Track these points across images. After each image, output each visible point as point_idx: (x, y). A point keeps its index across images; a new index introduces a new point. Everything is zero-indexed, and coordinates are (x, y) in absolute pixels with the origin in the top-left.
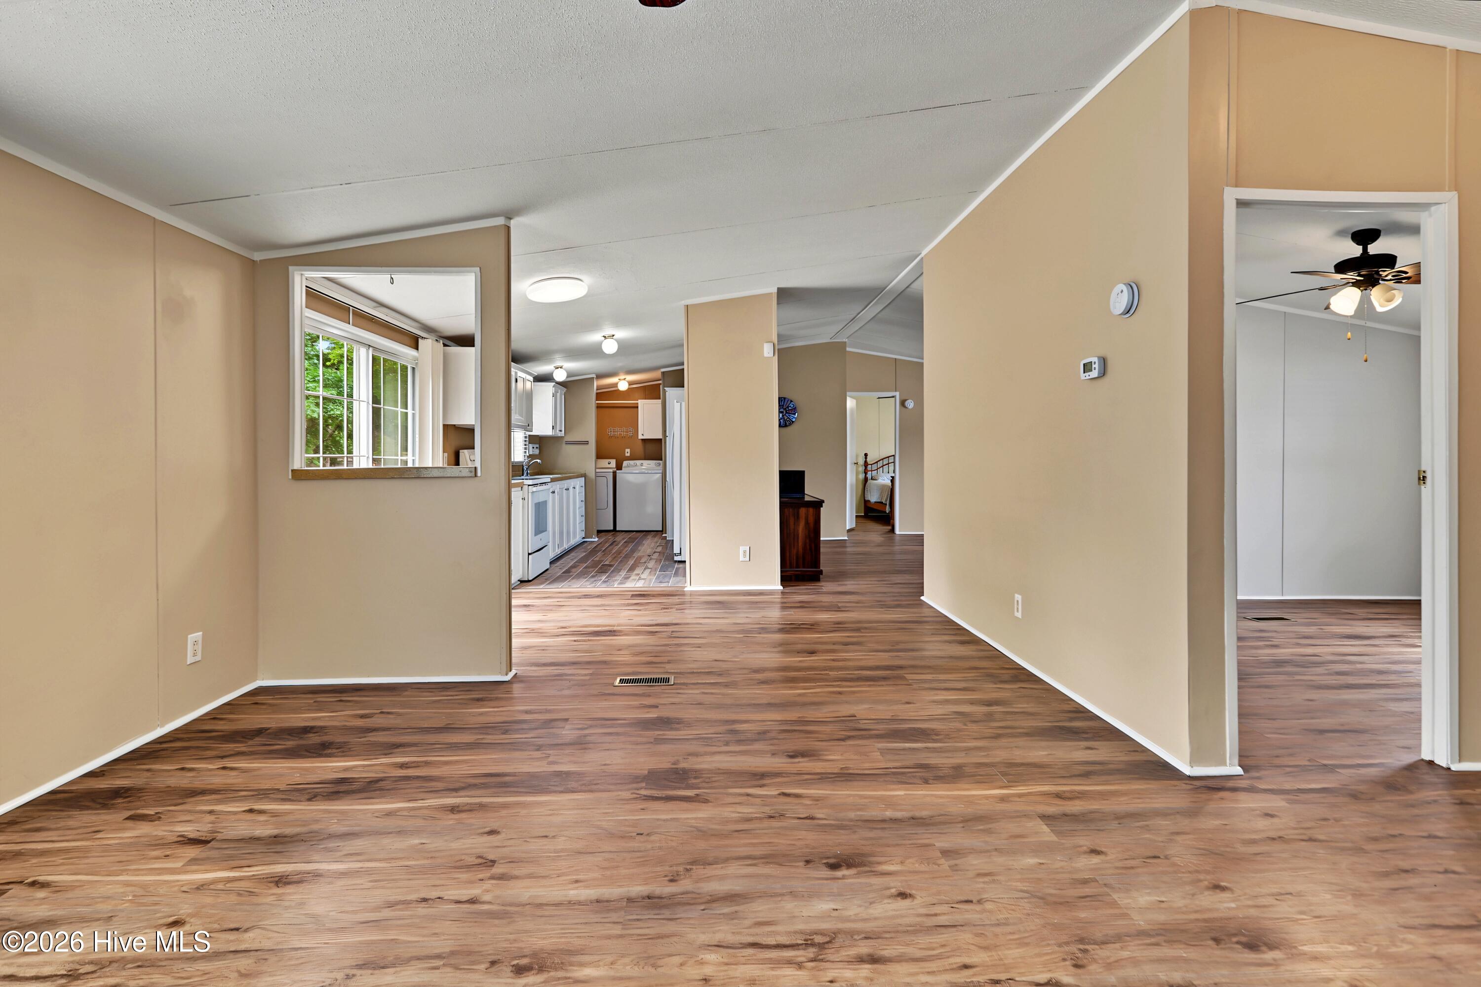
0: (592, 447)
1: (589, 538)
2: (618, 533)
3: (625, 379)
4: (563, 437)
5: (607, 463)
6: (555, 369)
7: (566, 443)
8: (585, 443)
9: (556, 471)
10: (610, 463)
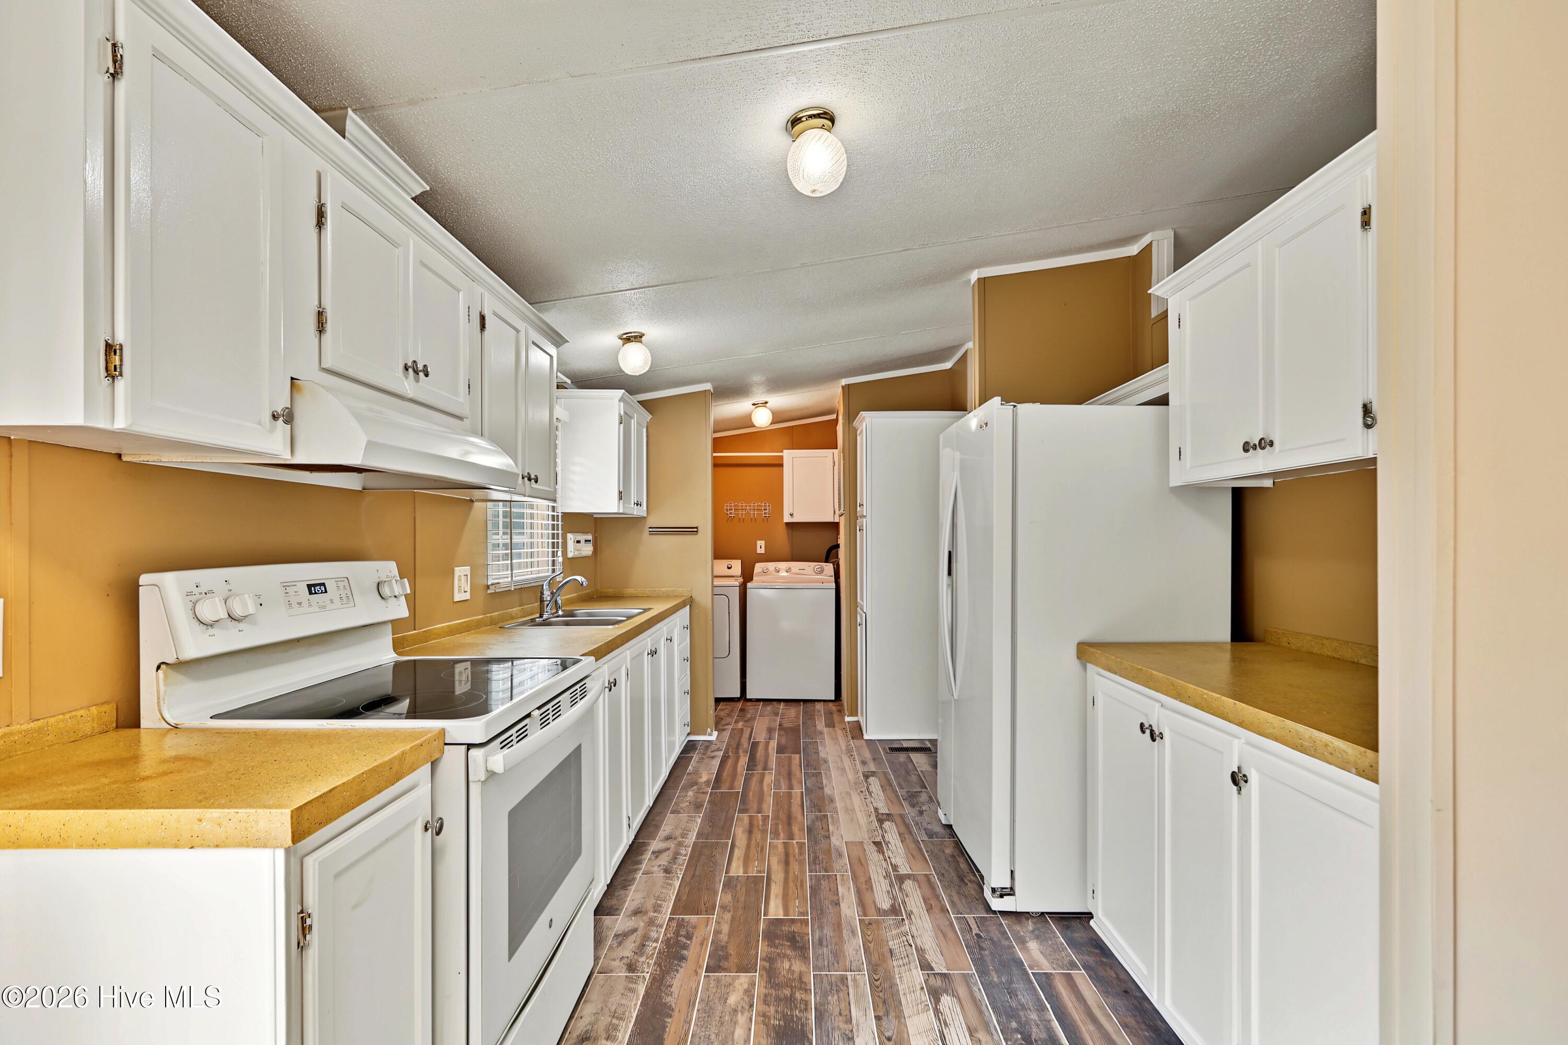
0: (705, 539)
1: (699, 734)
2: (750, 704)
3: (766, 403)
4: (646, 516)
5: (729, 568)
6: (623, 345)
7: (651, 530)
8: (691, 530)
9: (630, 591)
10: (731, 568)
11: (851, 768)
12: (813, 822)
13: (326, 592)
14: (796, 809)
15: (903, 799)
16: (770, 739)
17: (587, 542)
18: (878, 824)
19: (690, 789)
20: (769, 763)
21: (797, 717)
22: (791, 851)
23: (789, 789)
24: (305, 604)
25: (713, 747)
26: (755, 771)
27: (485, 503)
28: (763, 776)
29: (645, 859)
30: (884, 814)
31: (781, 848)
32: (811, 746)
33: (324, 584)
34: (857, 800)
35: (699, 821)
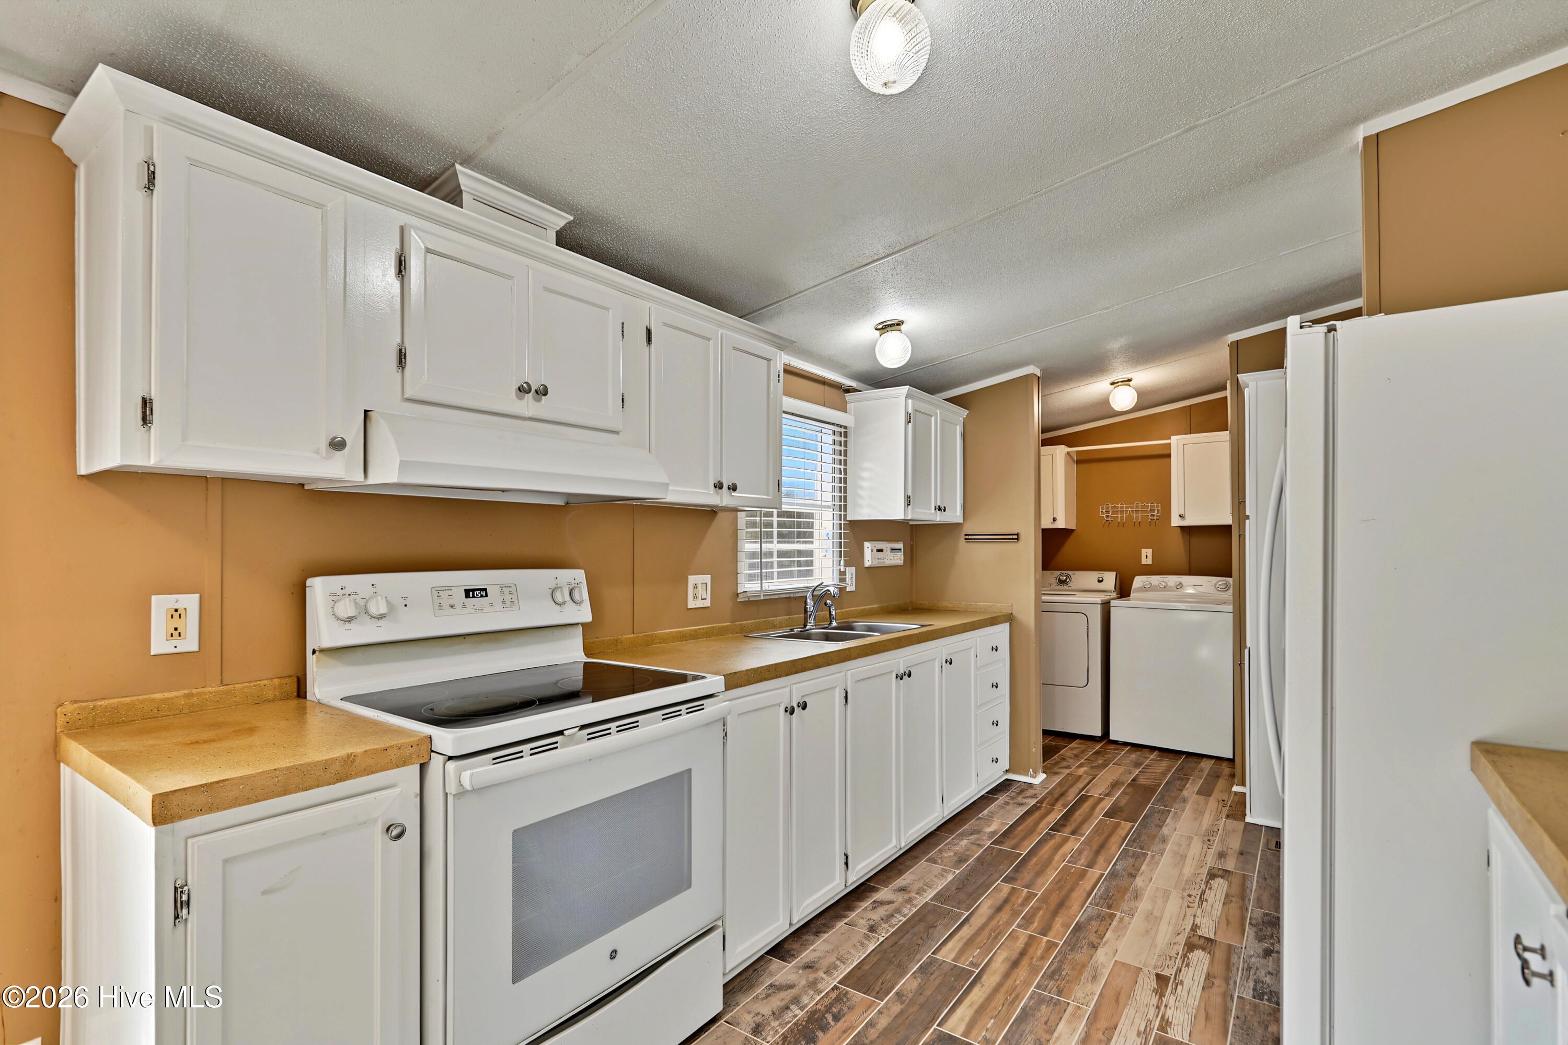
0: (1028, 548)
1: (1019, 773)
2: (1112, 746)
3: (1129, 380)
4: (962, 522)
5: (1100, 581)
6: (880, 336)
7: (967, 537)
8: (1010, 537)
9: (945, 604)
10: (1102, 581)
11: (1197, 858)
12: (1090, 919)
13: (486, 596)
14: (1078, 894)
15: (1250, 924)
16: (1107, 795)
17: (893, 551)
18: (1183, 950)
19: (967, 837)
20: (1085, 826)
21: (1164, 774)
22: (1031, 951)
23: (1087, 870)
24: (458, 606)
25: (1031, 792)
26: (1059, 832)
27: (736, 513)
28: (1066, 840)
29: (861, 907)
30: (1203, 937)
31: (1020, 944)
32: (1157, 816)
33: (485, 590)
34: (1174, 905)
35: (950, 877)
